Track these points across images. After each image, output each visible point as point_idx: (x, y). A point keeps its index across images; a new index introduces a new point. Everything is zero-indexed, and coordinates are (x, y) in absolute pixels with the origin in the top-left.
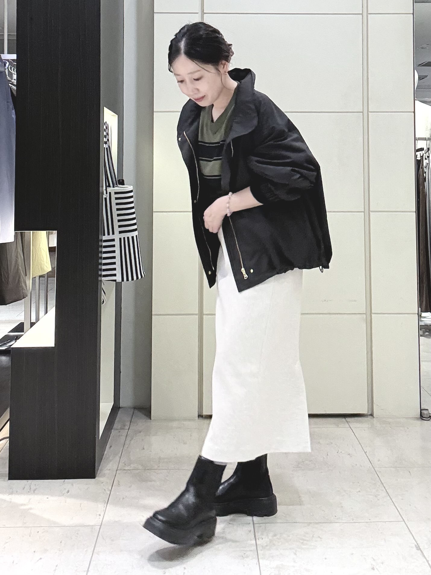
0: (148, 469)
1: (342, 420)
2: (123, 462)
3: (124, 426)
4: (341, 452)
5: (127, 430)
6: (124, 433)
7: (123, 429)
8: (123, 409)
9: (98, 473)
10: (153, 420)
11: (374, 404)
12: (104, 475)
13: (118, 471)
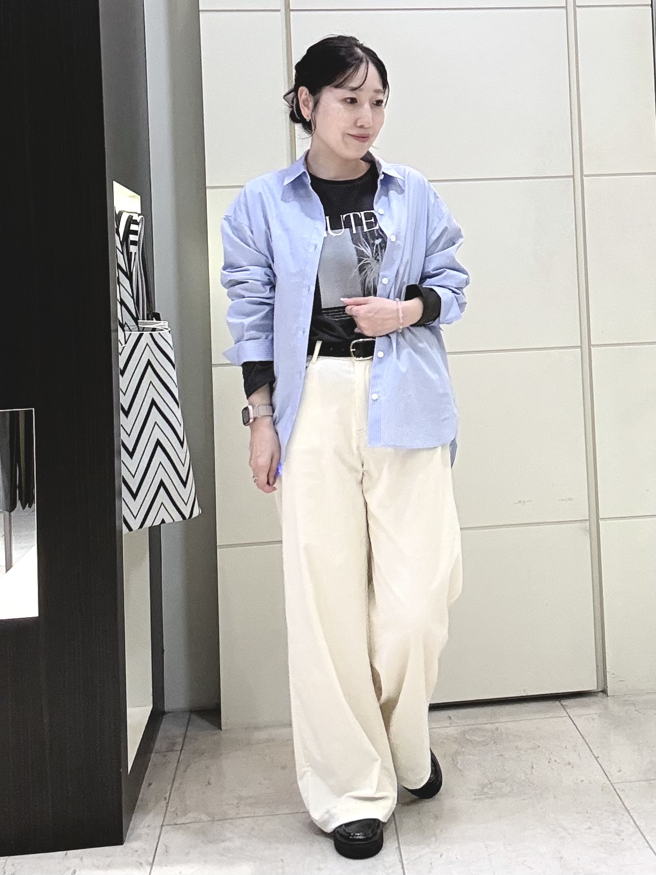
0: (218, 820)
1: (554, 704)
2: (173, 809)
3: (174, 744)
4: (555, 761)
5: (179, 752)
6: (174, 756)
7: (173, 751)
8: (169, 714)
9: (129, 835)
10: (226, 730)
11: (607, 673)
12: (139, 837)
13: (163, 828)
